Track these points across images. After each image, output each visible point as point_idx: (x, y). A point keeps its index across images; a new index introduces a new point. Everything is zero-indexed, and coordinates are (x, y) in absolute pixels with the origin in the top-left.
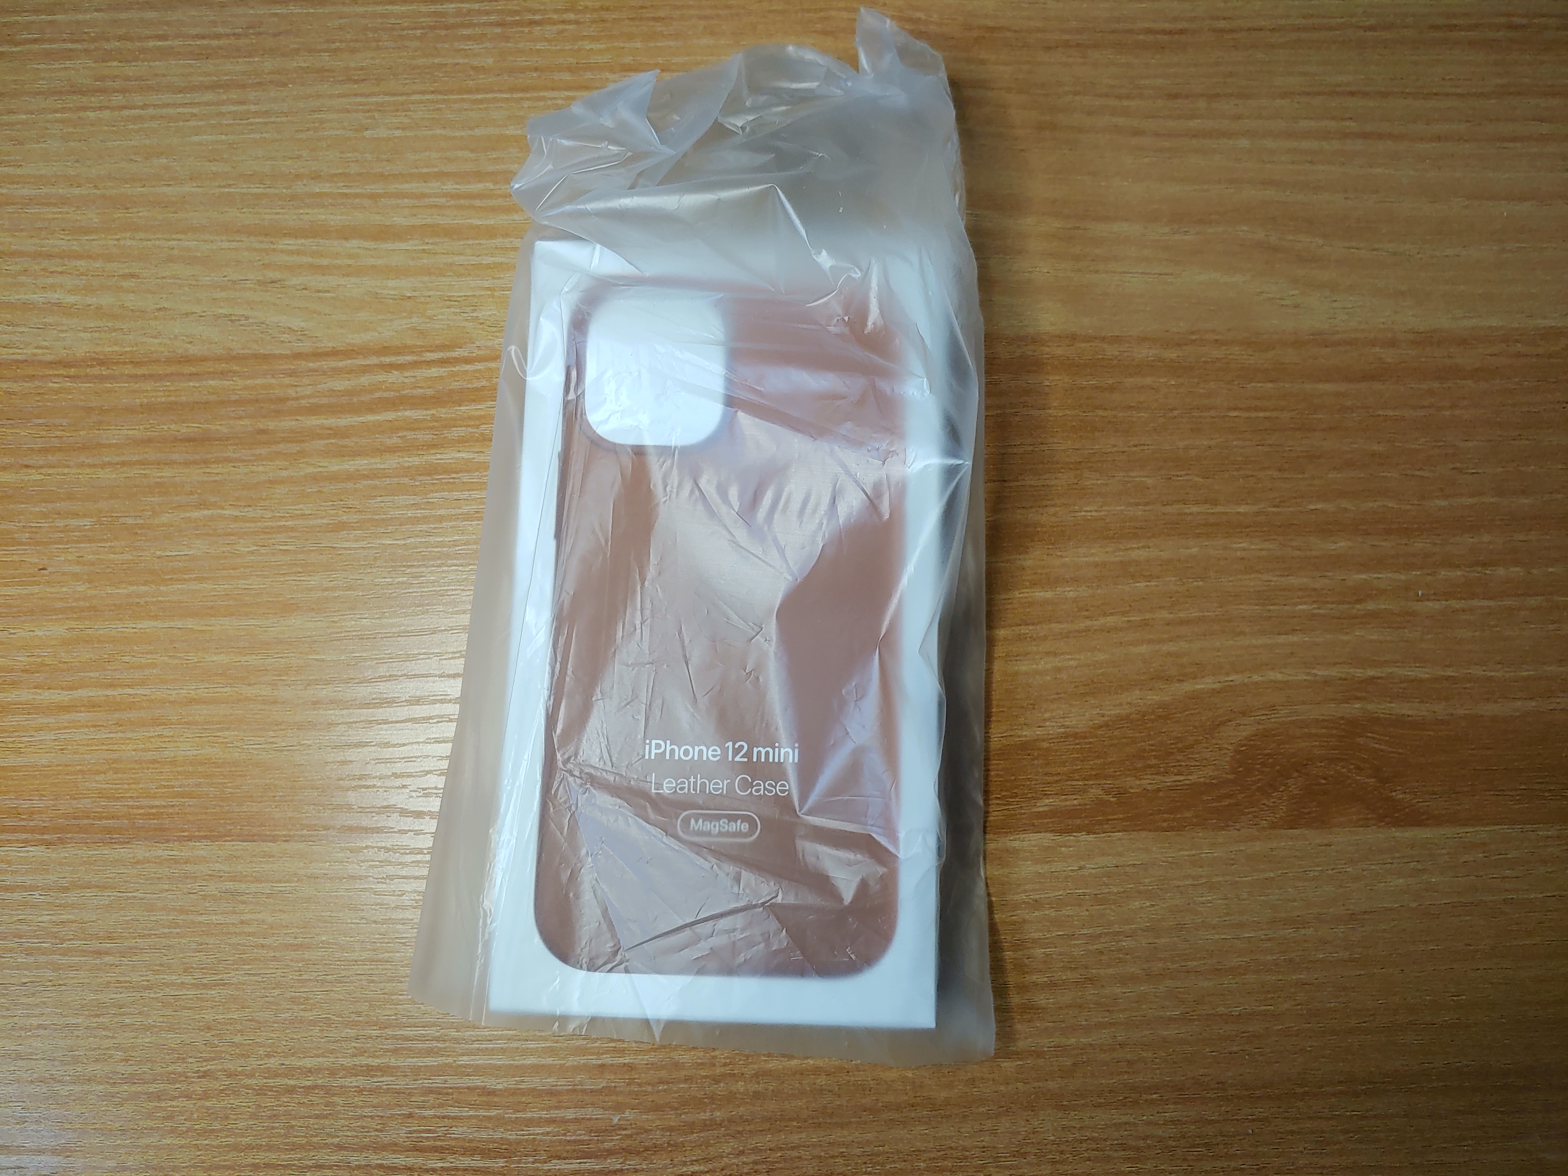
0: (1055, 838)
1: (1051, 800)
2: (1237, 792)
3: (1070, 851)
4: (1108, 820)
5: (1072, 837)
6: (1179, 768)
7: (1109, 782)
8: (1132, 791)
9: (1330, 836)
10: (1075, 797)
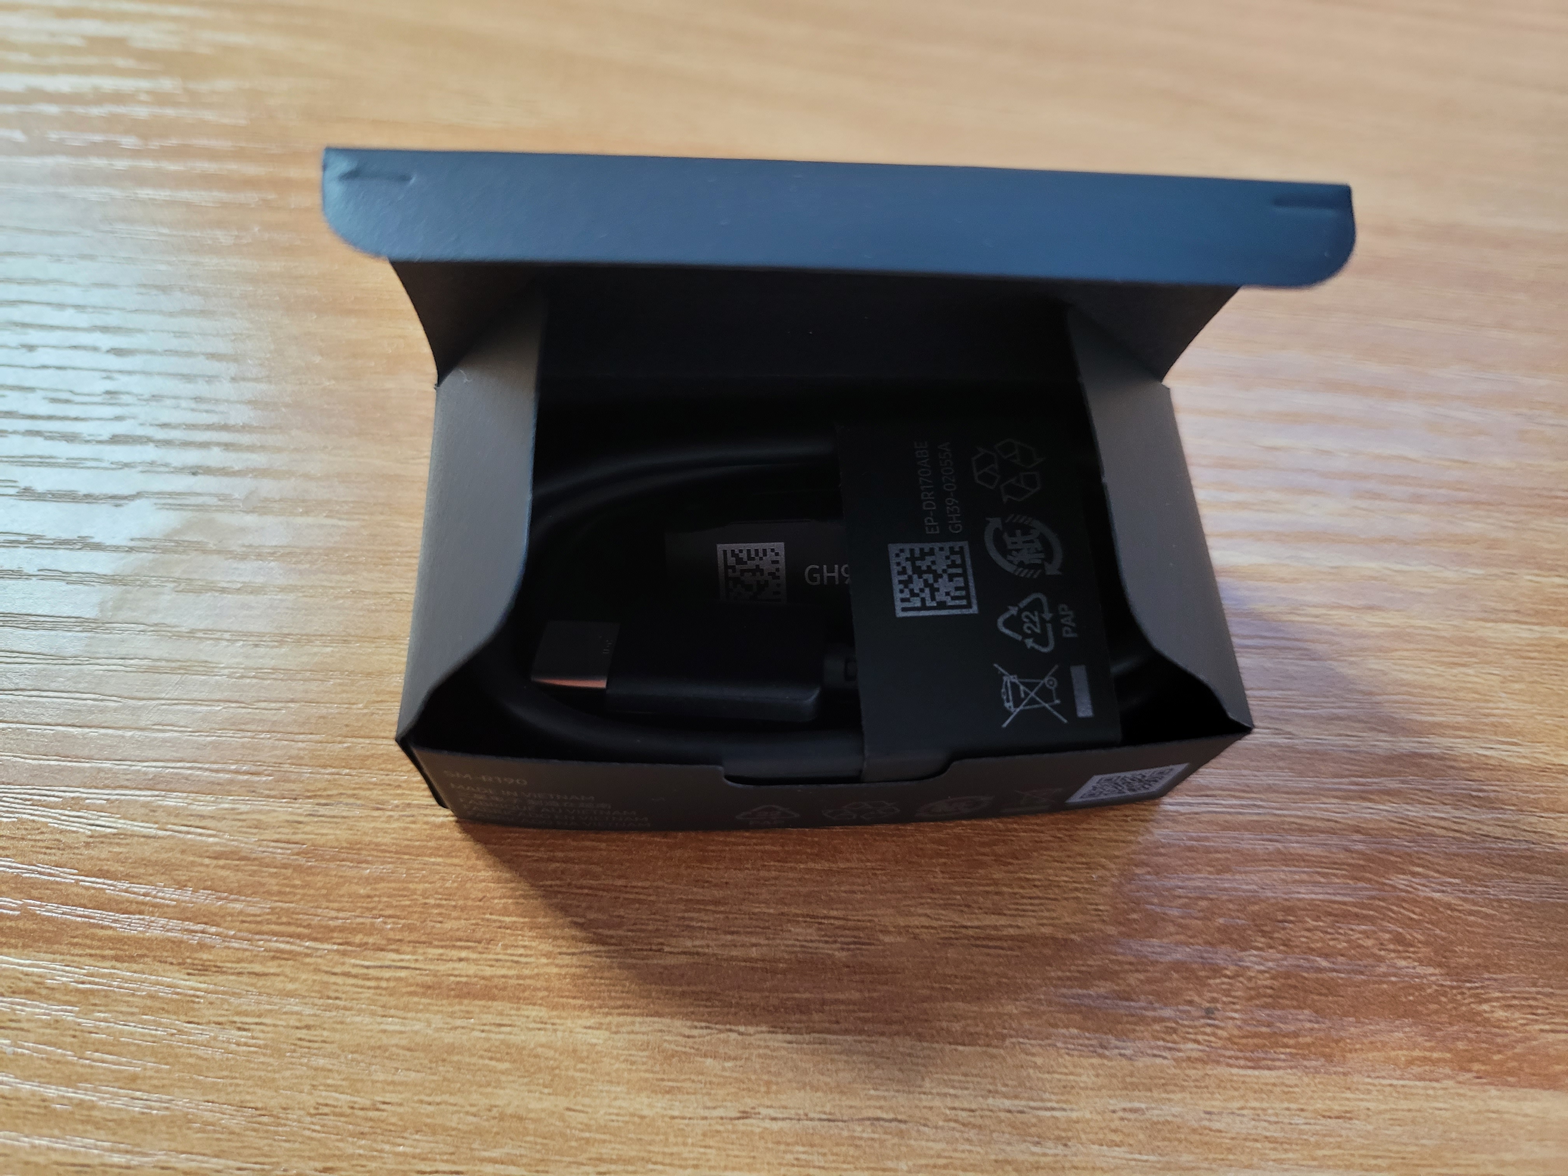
0: (695, 1032)
1: (697, 943)
2: (1127, 967)
3: (724, 1069)
4: (824, 1002)
5: (733, 1036)
6: (996, 897)
7: (834, 913)
8: (887, 939)
9: (1348, 1095)
10: (754, 940)
